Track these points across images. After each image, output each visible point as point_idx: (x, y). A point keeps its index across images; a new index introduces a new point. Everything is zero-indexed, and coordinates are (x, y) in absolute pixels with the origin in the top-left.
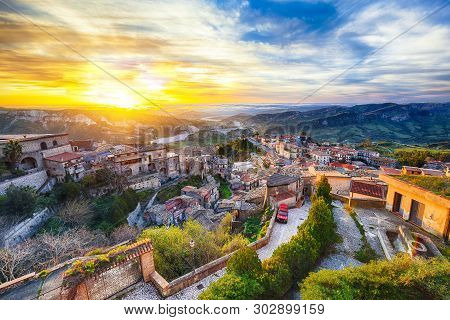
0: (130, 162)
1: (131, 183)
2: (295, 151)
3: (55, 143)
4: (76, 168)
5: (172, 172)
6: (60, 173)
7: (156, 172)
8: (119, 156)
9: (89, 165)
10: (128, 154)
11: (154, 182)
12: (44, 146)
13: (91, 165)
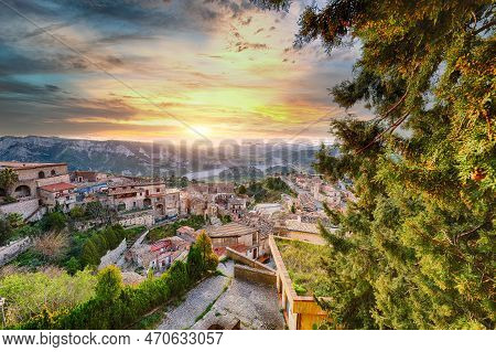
0: (125, 196)
1: (122, 218)
2: (333, 194)
3: (53, 172)
4: (68, 198)
5: (171, 210)
6: (51, 202)
7: (151, 208)
8: (114, 189)
9: (82, 197)
10: (124, 188)
11: (148, 220)
12: (41, 175)
13: (84, 197)
